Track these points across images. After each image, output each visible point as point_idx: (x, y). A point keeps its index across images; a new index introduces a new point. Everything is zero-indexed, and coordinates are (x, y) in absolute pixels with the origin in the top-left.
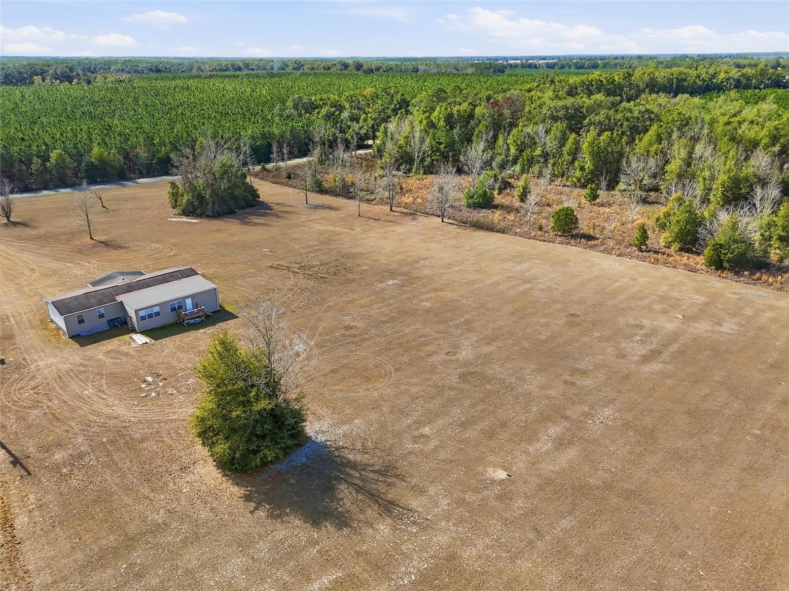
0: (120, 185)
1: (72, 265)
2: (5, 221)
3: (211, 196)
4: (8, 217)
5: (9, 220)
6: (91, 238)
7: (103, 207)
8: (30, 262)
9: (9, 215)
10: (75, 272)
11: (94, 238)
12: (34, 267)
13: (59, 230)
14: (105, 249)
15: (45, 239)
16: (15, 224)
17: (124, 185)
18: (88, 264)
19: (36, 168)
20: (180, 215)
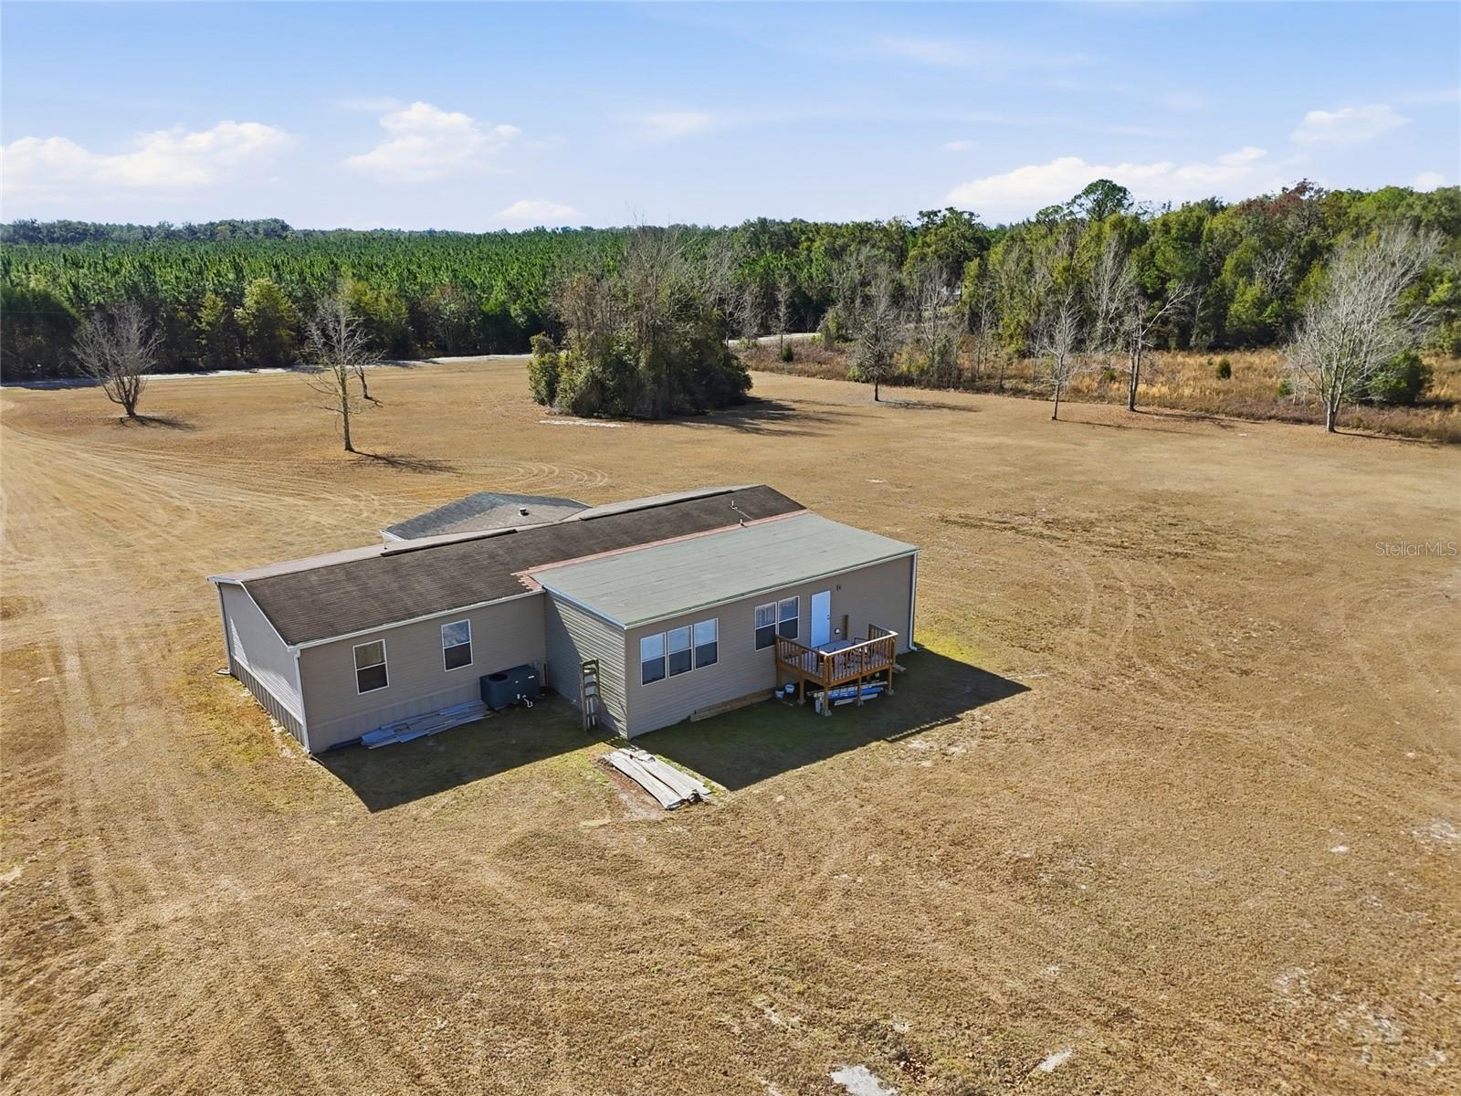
0: (398, 365)
1: (302, 502)
2: (123, 414)
3: (650, 365)
4: (130, 406)
5: (131, 413)
6: (349, 448)
7: (366, 397)
8: (174, 494)
9: (135, 399)
10: (313, 518)
11: (356, 450)
12: (186, 504)
13: (259, 433)
14: (391, 470)
15: (224, 447)
16: (143, 421)
17: (404, 366)
18: (349, 501)
19: (211, 319)
20: (567, 414)
